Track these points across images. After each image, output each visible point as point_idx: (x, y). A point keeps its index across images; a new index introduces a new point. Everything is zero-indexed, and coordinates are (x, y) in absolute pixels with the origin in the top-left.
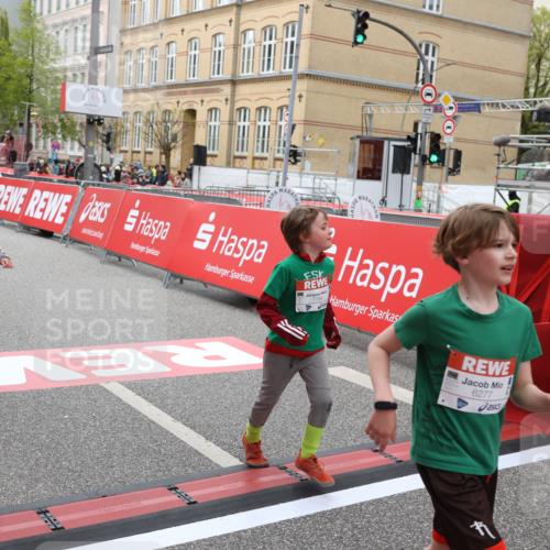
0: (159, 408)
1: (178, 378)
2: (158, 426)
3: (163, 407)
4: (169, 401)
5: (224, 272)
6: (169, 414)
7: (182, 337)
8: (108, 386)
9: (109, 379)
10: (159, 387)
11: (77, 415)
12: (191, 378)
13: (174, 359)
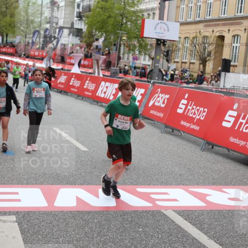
0: (199, 229)
1: (211, 211)
2: (198, 242)
3: (201, 229)
4: (206, 226)
5: (242, 143)
6: (206, 234)
7: (214, 184)
8: (166, 212)
9: (167, 208)
10: (198, 216)
11: (147, 229)
12: (220, 212)
13: (208, 198)
